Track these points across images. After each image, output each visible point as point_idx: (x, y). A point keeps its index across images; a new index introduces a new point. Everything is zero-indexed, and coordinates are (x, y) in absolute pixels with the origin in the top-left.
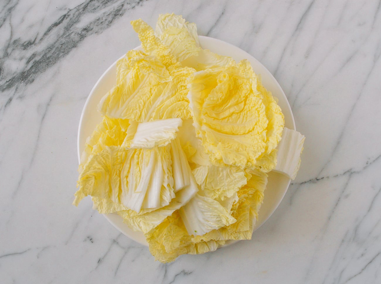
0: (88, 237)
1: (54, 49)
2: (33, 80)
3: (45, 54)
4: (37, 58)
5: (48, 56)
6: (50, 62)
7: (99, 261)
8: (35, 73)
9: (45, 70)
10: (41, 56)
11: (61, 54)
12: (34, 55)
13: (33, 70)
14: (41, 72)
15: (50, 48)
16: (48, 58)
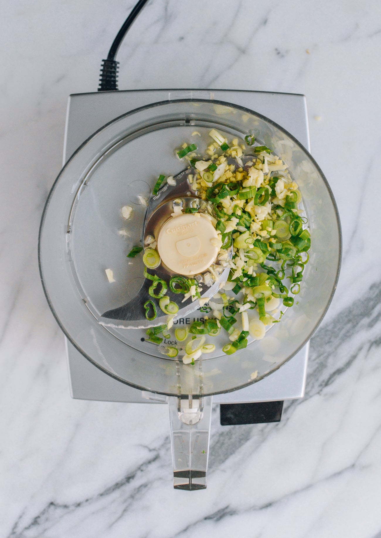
0: (283, 56)
1: (341, 335)
2: (372, 287)
3: (354, 327)
4: (366, 321)
5: (349, 325)
6: (346, 316)
7: (265, 22)
8: (368, 300)
9: (354, 304)
10: (360, 325)
11: (330, 328)
12: (371, 325)
13: (371, 303)
14: (359, 300)
15: (347, 336)
16: (349, 321)
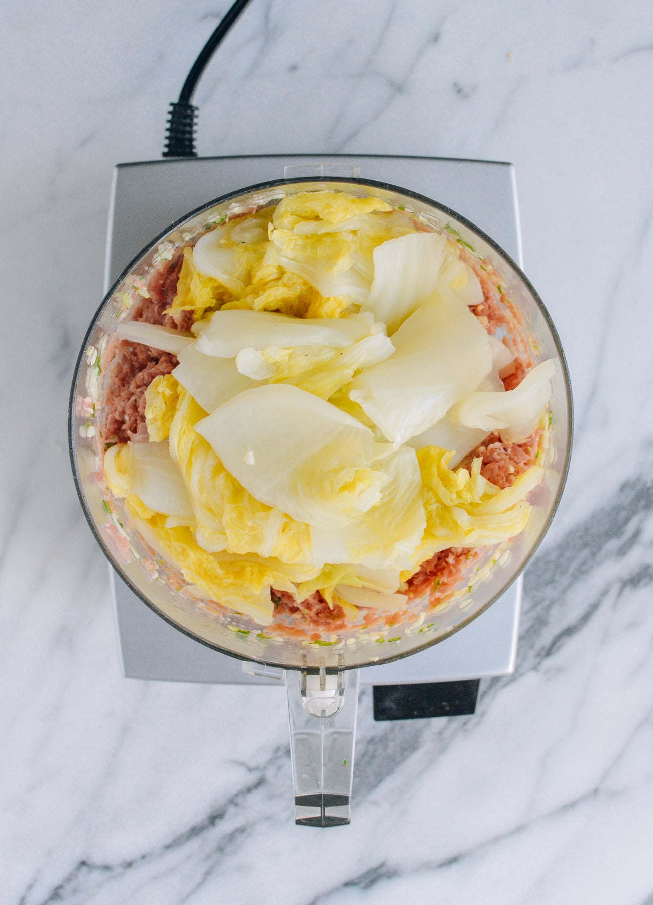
0: (466, 96)
1: (572, 569)
2: (623, 488)
3: (594, 555)
4: (613, 544)
5: (586, 553)
6: (581, 537)
7: (436, 38)
8: (618, 509)
9: (594, 516)
10: (604, 551)
11: (553, 557)
12: (622, 552)
13: (623, 514)
14: (602, 509)
15: (582, 571)
16: (585, 545)
